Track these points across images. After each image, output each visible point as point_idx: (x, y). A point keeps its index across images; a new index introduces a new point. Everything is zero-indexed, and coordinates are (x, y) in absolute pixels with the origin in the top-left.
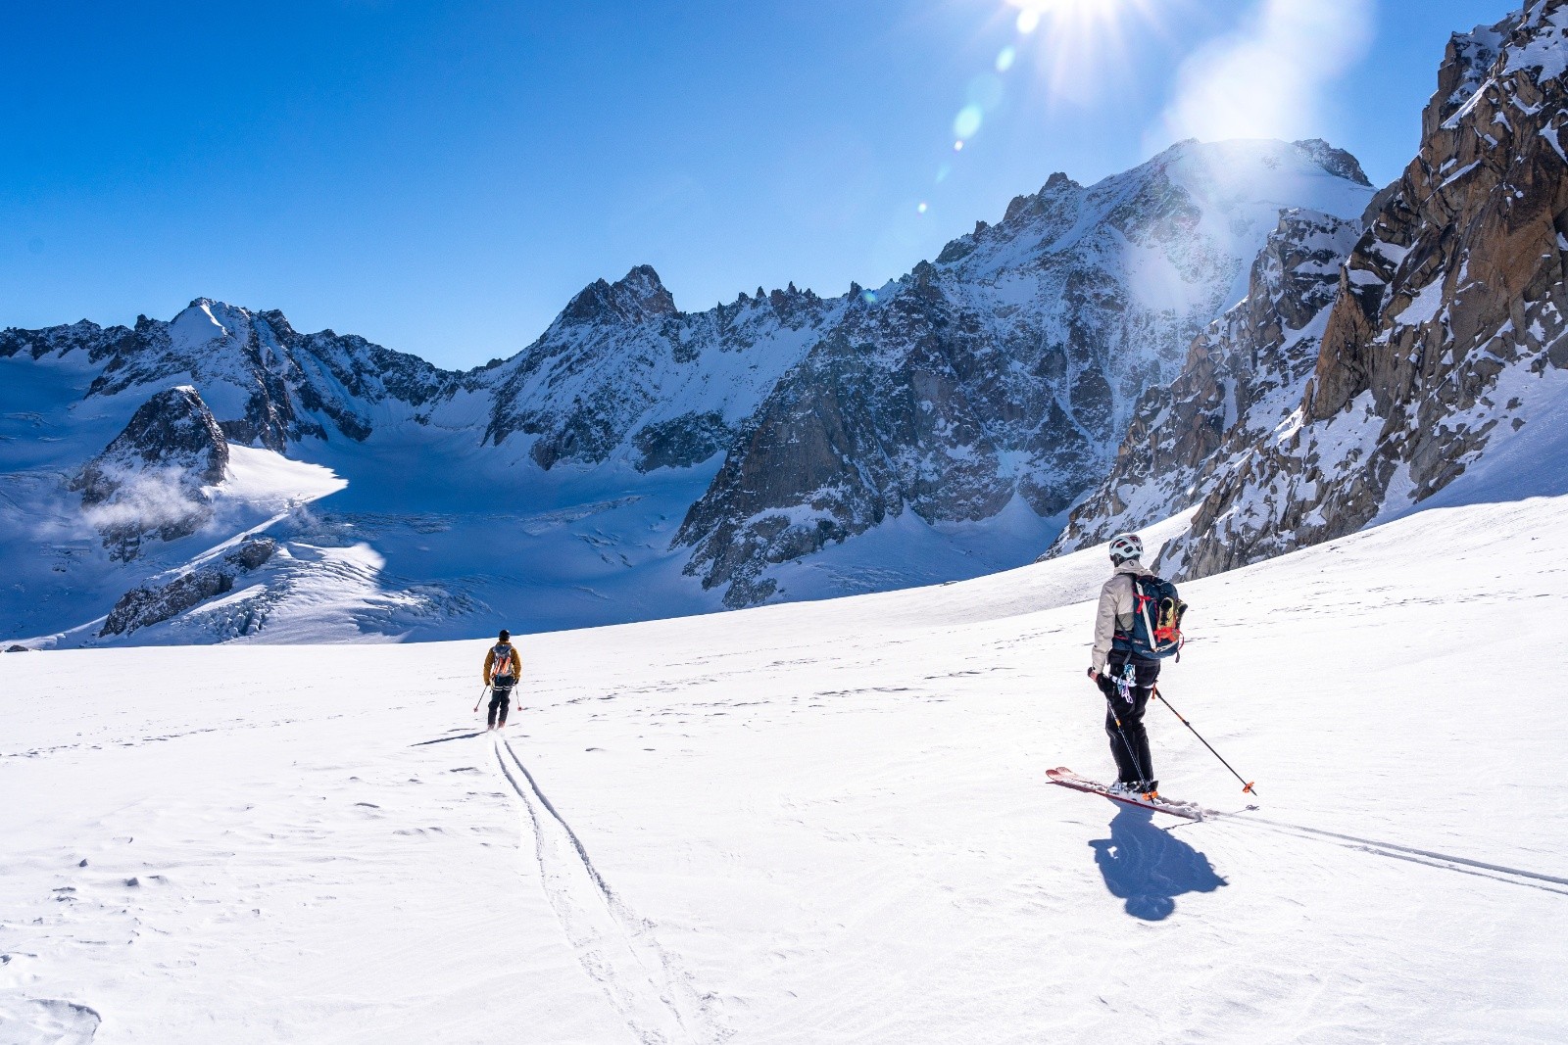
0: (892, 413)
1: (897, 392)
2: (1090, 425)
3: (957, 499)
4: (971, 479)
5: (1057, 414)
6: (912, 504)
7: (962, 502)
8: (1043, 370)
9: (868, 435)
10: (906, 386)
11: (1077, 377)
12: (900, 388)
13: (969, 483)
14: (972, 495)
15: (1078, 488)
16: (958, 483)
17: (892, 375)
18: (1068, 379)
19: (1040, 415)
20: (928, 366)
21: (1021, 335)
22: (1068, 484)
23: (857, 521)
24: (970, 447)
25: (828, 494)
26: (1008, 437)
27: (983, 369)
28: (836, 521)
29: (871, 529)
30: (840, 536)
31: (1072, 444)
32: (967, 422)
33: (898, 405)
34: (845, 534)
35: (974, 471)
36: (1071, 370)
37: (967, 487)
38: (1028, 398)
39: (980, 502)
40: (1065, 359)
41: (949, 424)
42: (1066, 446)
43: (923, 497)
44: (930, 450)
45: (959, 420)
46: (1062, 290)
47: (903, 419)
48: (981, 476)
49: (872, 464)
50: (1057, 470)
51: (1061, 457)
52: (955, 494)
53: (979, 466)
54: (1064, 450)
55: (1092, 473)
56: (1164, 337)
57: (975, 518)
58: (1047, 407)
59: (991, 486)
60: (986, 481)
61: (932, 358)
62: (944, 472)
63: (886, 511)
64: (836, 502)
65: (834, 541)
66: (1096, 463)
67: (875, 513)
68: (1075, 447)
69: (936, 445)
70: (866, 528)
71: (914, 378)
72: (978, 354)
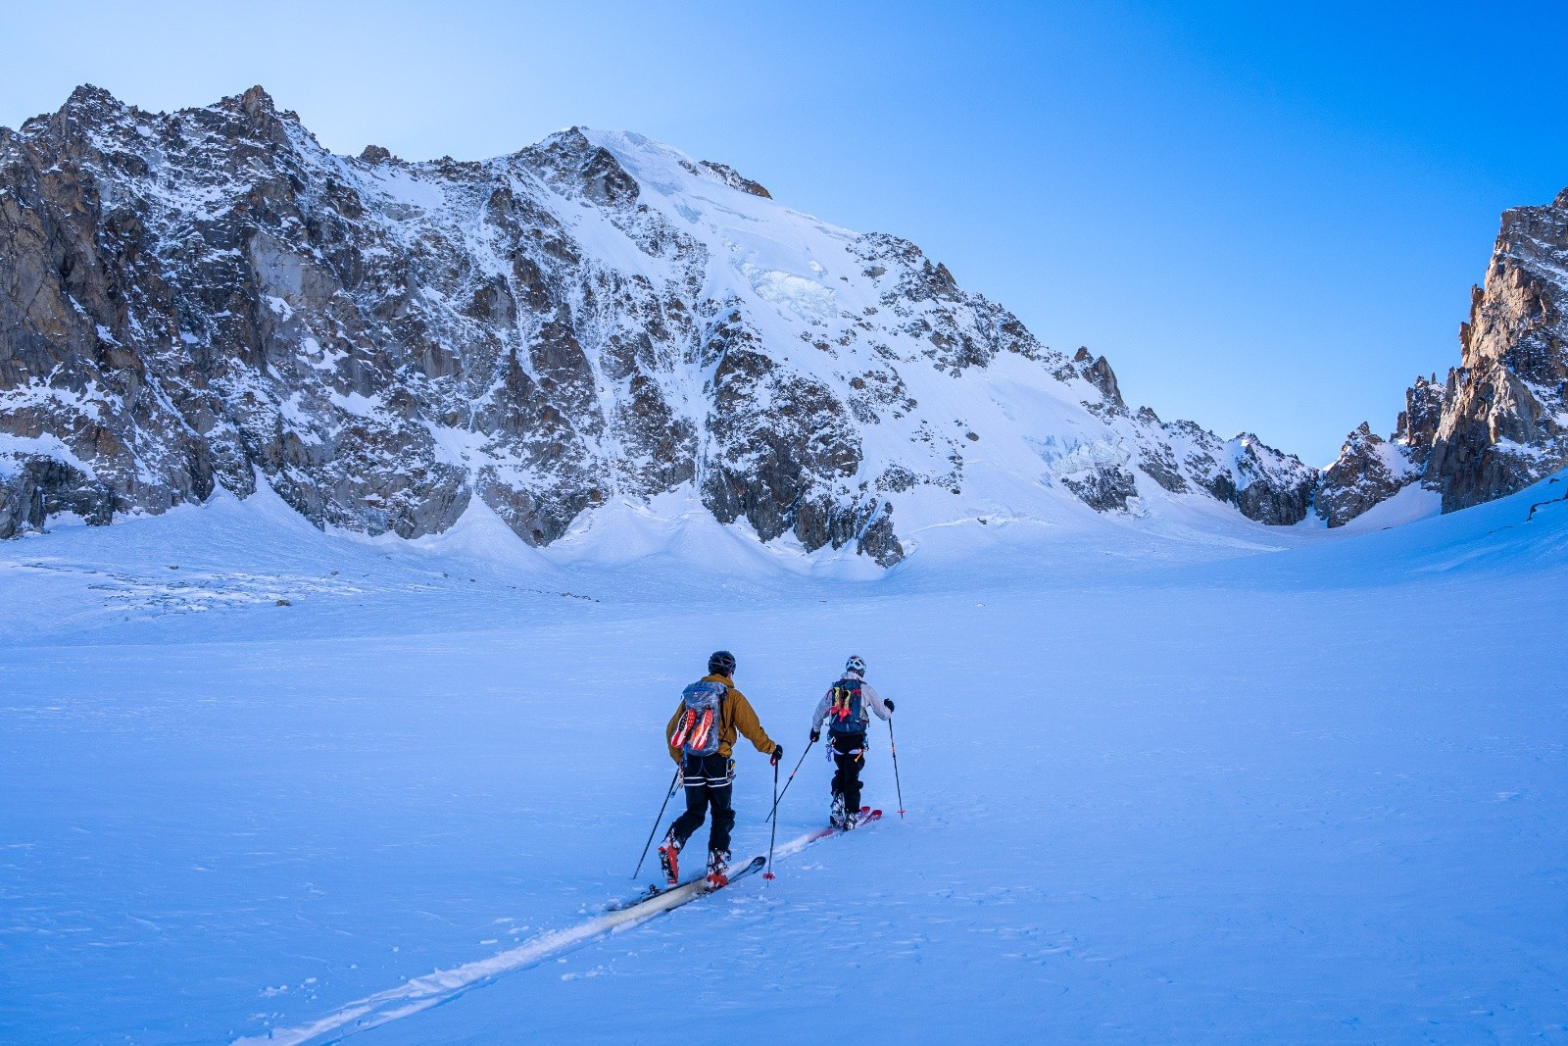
0: (204, 295)
1: (215, 257)
2: (569, 408)
3: (363, 490)
4: (387, 456)
5: (517, 380)
6: (274, 480)
7: (374, 497)
8: (480, 309)
9: (153, 313)
10: (236, 252)
11: (537, 331)
12: (223, 252)
13: (384, 463)
14: (394, 488)
15: (576, 503)
16: (363, 459)
17: (200, 225)
18: (521, 331)
19: (486, 377)
20: (281, 232)
21: (434, 251)
22: (558, 495)
23: (146, 478)
24: (376, 400)
25: (53, 399)
26: (438, 402)
27: (378, 280)
28: (88, 467)
29: (185, 507)
30: (102, 506)
31: (551, 429)
32: (364, 356)
33: (223, 281)
34: (115, 504)
35: (393, 443)
36: (523, 320)
37: (380, 469)
38: (462, 347)
39: (412, 501)
40: (513, 301)
41: (326, 352)
42: (541, 431)
43: (295, 470)
44: (296, 389)
45: (349, 349)
46: (483, 213)
47: (235, 309)
48: (407, 454)
49: (169, 371)
50: (533, 468)
51: (536, 448)
52: (358, 480)
53: (401, 434)
54: (538, 438)
55: (592, 481)
56: (646, 307)
57: (407, 533)
58: (497, 367)
59: (430, 476)
60: (417, 464)
61: (285, 224)
62: (333, 433)
63: (216, 479)
64: (81, 421)
65: (80, 520)
66: (595, 466)
67: (194, 473)
68: (556, 435)
69: (308, 381)
70: (174, 503)
71: (253, 243)
72: (366, 254)
